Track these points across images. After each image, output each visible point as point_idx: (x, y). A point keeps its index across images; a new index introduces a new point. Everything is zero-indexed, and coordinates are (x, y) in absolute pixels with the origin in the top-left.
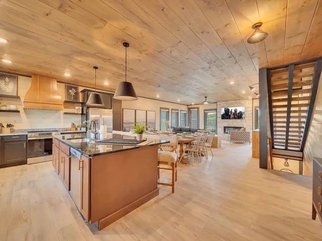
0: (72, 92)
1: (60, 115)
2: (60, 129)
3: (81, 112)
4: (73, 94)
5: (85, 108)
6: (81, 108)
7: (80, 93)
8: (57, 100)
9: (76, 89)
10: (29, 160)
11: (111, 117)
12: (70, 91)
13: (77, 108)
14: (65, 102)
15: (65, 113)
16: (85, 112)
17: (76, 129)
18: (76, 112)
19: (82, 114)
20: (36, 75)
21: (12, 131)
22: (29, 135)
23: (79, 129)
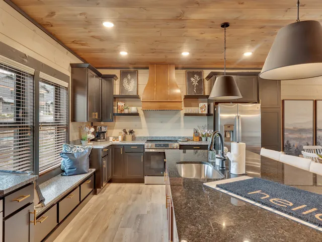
0: (194, 80)
1: (180, 117)
2: (180, 138)
3: (206, 112)
4: (195, 83)
5: (212, 104)
6: (206, 104)
7: (205, 80)
8: (175, 96)
9: (200, 74)
10: (146, 178)
11: (257, 116)
12: (192, 79)
13: (201, 105)
14: (186, 97)
15: (186, 115)
16: (212, 112)
17: (200, 139)
18: (200, 112)
19: (209, 114)
20: (152, 64)
21: (134, 139)
22: (146, 145)
23: (204, 139)
